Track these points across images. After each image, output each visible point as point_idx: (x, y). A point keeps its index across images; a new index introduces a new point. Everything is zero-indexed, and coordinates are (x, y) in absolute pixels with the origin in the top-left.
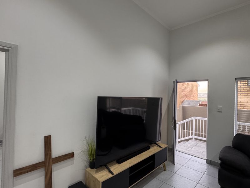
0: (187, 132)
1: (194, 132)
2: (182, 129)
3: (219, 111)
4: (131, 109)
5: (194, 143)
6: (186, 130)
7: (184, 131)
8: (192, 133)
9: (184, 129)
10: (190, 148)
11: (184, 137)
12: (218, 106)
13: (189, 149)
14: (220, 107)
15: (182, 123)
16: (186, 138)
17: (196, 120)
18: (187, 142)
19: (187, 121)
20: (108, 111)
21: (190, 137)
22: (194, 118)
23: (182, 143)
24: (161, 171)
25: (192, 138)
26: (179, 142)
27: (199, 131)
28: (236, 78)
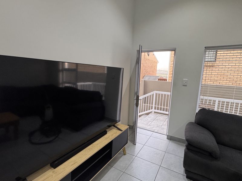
0: (147, 106)
1: (154, 106)
2: (143, 103)
3: (184, 84)
4: (91, 84)
5: (154, 116)
6: (147, 104)
7: (145, 105)
8: (152, 107)
9: (145, 103)
10: (150, 122)
11: (144, 111)
12: (184, 79)
13: (149, 124)
14: (186, 80)
15: (143, 97)
16: (146, 112)
17: (156, 94)
18: (148, 116)
19: (148, 96)
20: (61, 86)
21: (151, 111)
22: (154, 92)
23: (142, 117)
24: (121, 155)
25: (152, 112)
26: (140, 116)
27: (158, 105)
28: (205, 47)
